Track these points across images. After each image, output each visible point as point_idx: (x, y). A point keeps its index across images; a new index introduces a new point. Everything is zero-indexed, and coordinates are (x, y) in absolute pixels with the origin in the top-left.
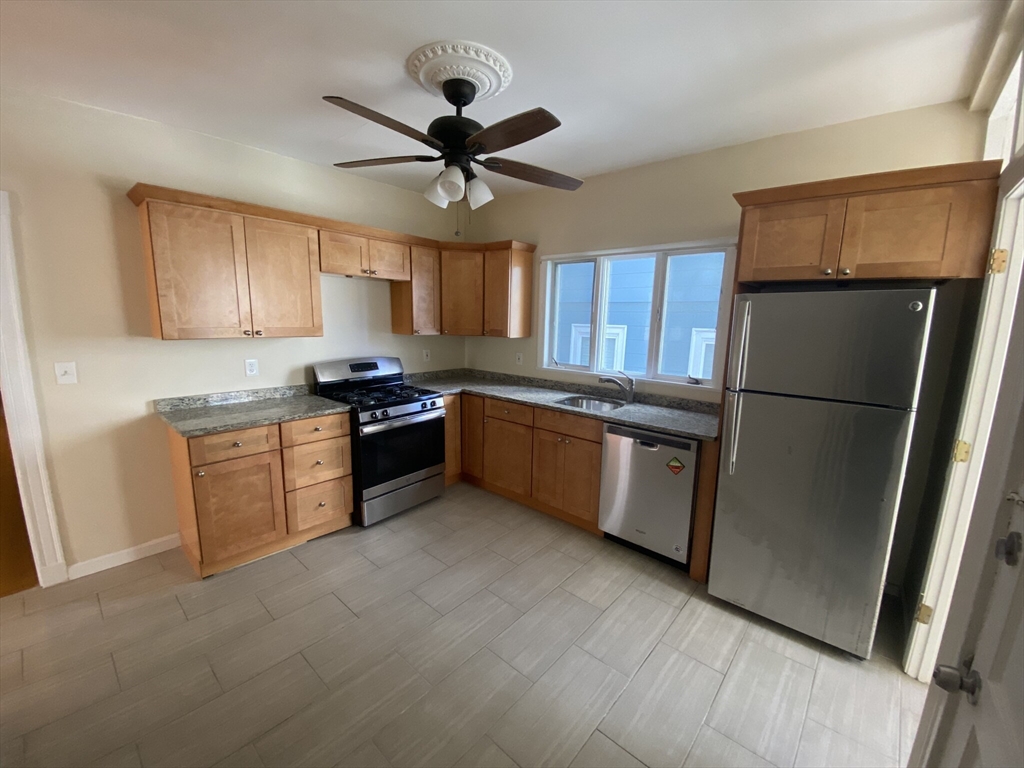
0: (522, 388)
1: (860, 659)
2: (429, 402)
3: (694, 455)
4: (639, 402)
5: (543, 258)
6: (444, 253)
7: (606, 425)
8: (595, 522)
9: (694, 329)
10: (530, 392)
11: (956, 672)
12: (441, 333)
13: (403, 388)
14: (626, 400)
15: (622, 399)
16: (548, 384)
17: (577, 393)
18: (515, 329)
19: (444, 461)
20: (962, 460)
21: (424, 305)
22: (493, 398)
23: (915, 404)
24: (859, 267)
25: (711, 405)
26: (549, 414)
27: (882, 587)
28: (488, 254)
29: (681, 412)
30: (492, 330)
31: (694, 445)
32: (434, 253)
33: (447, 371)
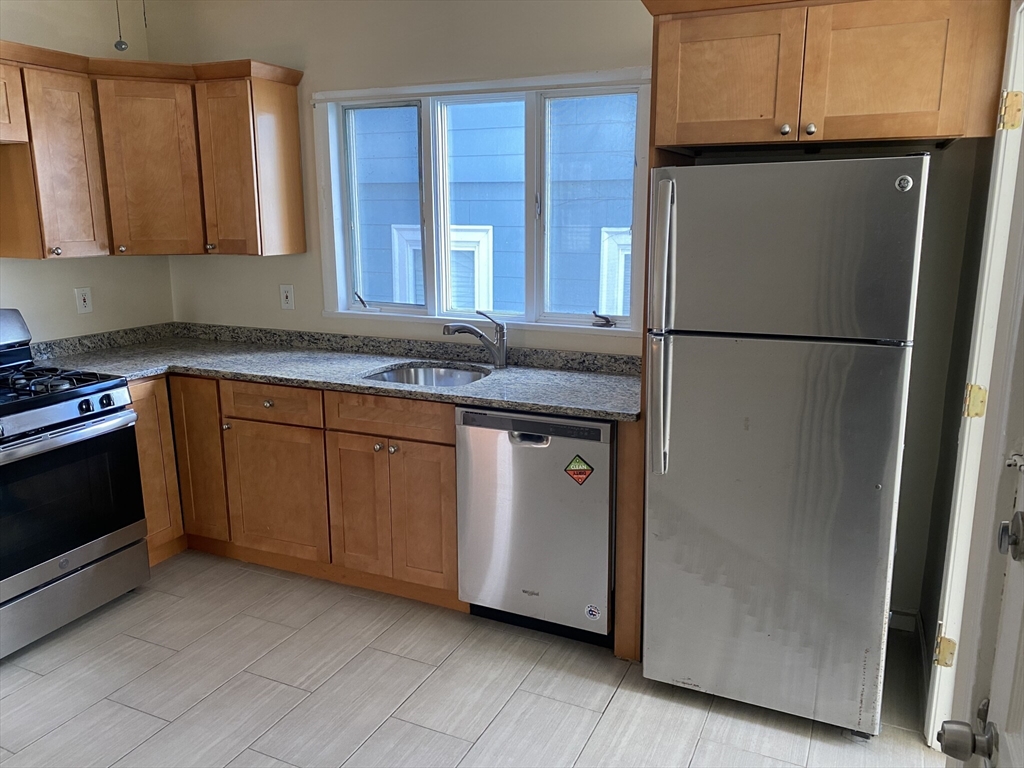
0: (299, 355)
1: (866, 736)
2: (95, 400)
3: (607, 447)
4: (516, 365)
5: (317, 96)
6: (102, 84)
7: (459, 410)
8: (453, 591)
9: (603, 229)
10: (315, 360)
11: (966, 729)
12: (112, 252)
13: (31, 372)
14: (494, 363)
15: (486, 362)
16: (351, 342)
17: (407, 356)
18: (272, 238)
19: (142, 516)
20: (977, 414)
21: (65, 194)
22: (237, 378)
23: (910, 336)
24: (828, 122)
25: (630, 360)
26: (354, 400)
27: (886, 621)
28: (201, 87)
29: (584, 377)
30: (221, 243)
31: (605, 429)
32: (80, 83)
33: (133, 330)
